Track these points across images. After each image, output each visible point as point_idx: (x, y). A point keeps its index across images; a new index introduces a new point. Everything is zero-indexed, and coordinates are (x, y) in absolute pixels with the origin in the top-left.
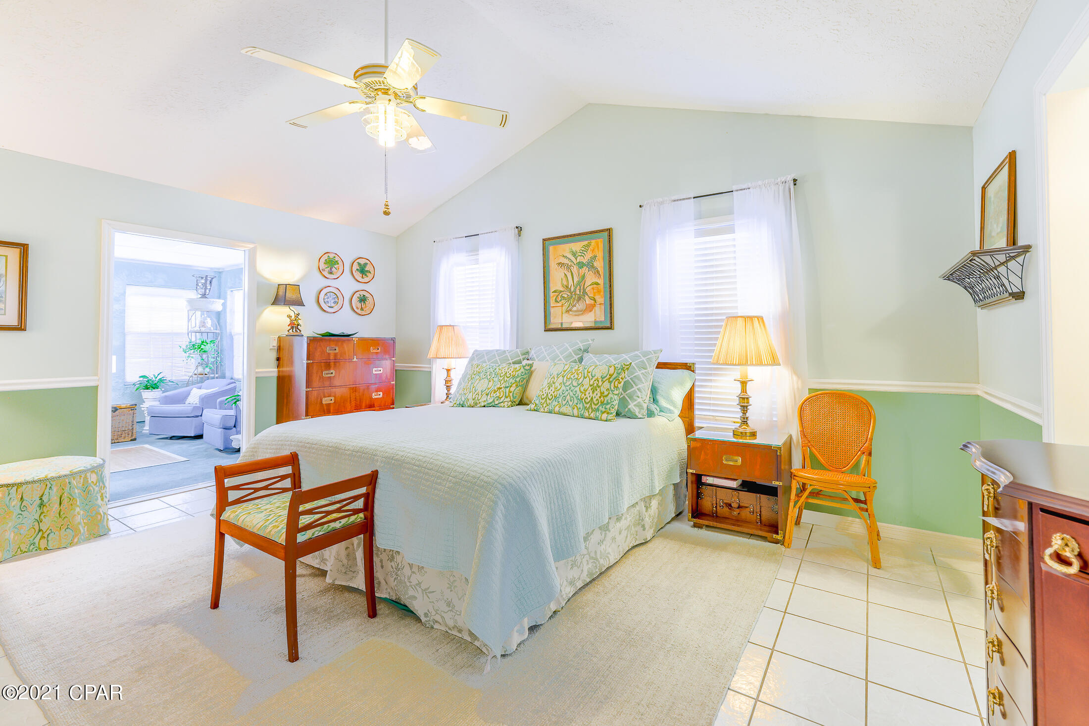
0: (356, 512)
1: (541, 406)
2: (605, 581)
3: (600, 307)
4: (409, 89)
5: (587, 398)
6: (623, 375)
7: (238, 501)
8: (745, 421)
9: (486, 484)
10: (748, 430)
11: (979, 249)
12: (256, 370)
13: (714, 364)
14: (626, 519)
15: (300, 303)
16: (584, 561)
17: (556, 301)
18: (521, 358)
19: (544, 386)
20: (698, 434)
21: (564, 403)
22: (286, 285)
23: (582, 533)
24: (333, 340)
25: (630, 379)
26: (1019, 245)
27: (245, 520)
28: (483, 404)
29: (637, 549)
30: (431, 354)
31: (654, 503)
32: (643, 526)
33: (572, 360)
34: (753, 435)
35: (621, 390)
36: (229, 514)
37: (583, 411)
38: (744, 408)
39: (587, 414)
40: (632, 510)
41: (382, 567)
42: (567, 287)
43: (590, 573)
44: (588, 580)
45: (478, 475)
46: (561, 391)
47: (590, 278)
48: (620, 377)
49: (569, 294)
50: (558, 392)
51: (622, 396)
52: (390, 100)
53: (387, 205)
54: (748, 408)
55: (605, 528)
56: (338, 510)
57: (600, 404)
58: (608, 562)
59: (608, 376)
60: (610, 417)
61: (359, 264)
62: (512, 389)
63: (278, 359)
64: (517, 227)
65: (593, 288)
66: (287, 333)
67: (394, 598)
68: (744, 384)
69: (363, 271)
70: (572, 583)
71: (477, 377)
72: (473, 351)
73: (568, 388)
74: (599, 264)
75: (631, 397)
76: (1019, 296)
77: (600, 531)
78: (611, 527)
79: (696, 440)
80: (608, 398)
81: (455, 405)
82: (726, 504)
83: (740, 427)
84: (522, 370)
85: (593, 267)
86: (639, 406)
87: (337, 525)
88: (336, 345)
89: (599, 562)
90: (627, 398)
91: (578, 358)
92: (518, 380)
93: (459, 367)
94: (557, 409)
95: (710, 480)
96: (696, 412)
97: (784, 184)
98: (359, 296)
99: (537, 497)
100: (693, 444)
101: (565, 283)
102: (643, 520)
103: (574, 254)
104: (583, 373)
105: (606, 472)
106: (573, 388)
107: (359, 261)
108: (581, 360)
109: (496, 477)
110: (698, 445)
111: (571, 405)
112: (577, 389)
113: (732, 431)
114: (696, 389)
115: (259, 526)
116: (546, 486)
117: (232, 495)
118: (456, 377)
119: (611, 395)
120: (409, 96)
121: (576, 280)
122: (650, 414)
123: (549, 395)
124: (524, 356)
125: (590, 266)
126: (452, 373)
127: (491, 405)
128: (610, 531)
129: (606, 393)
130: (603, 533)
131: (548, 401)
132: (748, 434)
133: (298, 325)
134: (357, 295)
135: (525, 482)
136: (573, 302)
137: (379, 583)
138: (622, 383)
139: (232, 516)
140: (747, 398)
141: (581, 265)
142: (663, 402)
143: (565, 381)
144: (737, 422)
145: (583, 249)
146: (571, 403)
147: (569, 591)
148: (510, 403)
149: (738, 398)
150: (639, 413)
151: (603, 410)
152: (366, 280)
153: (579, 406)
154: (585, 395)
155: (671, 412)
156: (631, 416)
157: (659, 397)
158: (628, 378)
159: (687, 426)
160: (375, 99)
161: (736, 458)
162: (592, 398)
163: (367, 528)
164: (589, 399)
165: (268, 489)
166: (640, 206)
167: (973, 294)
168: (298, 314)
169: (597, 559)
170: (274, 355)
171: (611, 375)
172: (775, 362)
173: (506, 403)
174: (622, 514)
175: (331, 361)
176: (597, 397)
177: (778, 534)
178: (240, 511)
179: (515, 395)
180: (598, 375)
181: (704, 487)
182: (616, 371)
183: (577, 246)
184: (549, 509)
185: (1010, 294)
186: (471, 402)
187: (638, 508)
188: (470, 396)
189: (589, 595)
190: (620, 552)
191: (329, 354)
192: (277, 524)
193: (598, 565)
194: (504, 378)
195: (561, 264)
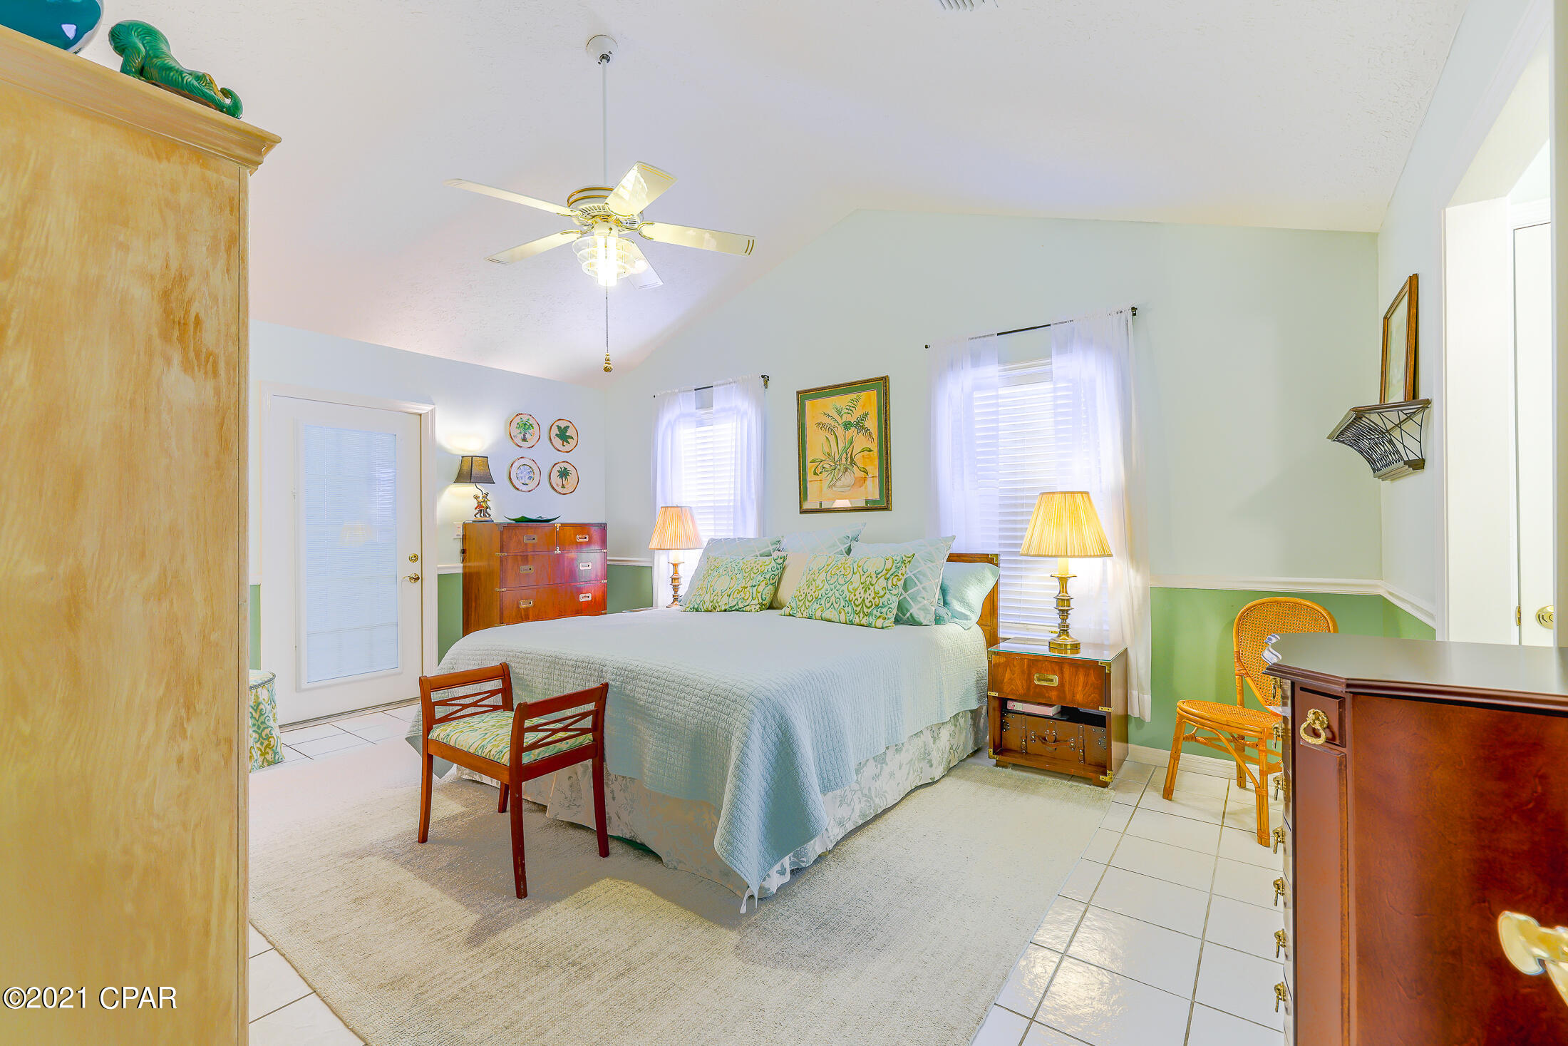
0: (584, 731)
1: (799, 610)
2: (880, 825)
3: (873, 481)
4: (635, 216)
5: (857, 599)
6: (903, 570)
7: (445, 719)
8: (1064, 630)
9: (738, 698)
10: (1069, 641)
11: (1378, 403)
12: (438, 566)
13: (1022, 555)
14: (907, 750)
15: (488, 479)
16: (856, 797)
17: (815, 473)
18: (771, 548)
19: (802, 584)
20: (1003, 646)
21: (828, 605)
22: (472, 457)
23: (853, 764)
24: (531, 527)
25: (913, 575)
26: (1420, 399)
27: (459, 739)
28: (723, 609)
29: (922, 790)
30: (653, 545)
31: (945, 733)
32: (930, 761)
33: (836, 551)
34: (1076, 647)
35: (901, 589)
36: (438, 733)
37: (852, 616)
38: (1064, 614)
39: (857, 621)
40: (916, 740)
41: (614, 799)
42: (829, 455)
43: (863, 815)
44: (860, 822)
45: (729, 688)
46: (823, 591)
47: (861, 442)
48: (900, 572)
49: (832, 464)
50: (820, 592)
51: (902, 597)
52: (611, 229)
53: (608, 360)
54: (1069, 612)
55: (880, 760)
56: (565, 729)
57: (874, 606)
58: (885, 803)
59: (884, 572)
60: (887, 623)
61: (559, 428)
62: (761, 589)
63: (464, 551)
64: (763, 377)
65: (863, 456)
66: (474, 518)
67: (628, 837)
68: (1063, 581)
69: (563, 435)
70: (841, 824)
71: (715, 574)
72: (707, 540)
73: (832, 587)
74: (872, 424)
75: (914, 599)
76: (1418, 464)
77: (875, 764)
78: (888, 759)
79: (998, 654)
80: (884, 599)
81: (688, 609)
82: (1039, 737)
83: (1059, 636)
84: (773, 564)
85: (863, 427)
86: (925, 609)
87: (564, 746)
88: (535, 533)
89: (874, 802)
90: (909, 599)
91: (845, 549)
92: (767, 576)
93: (690, 562)
94: (818, 614)
95: (1019, 707)
96: (1001, 619)
97: (1119, 314)
98: (559, 469)
99: (799, 715)
100: (995, 659)
101: (826, 450)
102: (929, 754)
103: (839, 412)
104: (851, 566)
105: (882, 689)
106: (838, 587)
107: (559, 423)
108: (849, 551)
109: (750, 690)
110: (1003, 660)
111: (836, 608)
112: (845, 588)
113: (1047, 644)
114: (1001, 588)
115: (475, 745)
116: (809, 702)
117: (440, 712)
118: (686, 574)
119: (888, 596)
120: (633, 222)
121: (841, 445)
122: (938, 620)
123: (809, 595)
124: (774, 547)
125: (860, 426)
126: (680, 568)
127: (733, 609)
128: (887, 764)
129: (882, 593)
130: (879, 766)
131: (807, 603)
132: (1069, 647)
133: (487, 508)
134: (557, 468)
135: (785, 697)
136: (838, 474)
137: (610, 818)
138: (903, 580)
139: (441, 736)
140: (1068, 600)
141: (847, 425)
142: (957, 606)
143: (828, 579)
144: (1056, 632)
145: (850, 404)
146: (836, 606)
147: (838, 833)
148: (759, 606)
149: (1055, 600)
150: (925, 618)
151: (879, 614)
152: (568, 447)
153: (849, 609)
154: (855, 595)
155: (966, 617)
156: (913, 622)
157: (949, 598)
158: (910, 574)
159: (988, 637)
160: (592, 228)
161: (1051, 677)
162: (864, 600)
163: (596, 752)
164: (860, 600)
165: (478, 706)
166: (926, 347)
167: (1371, 461)
168: (487, 494)
169: (871, 798)
170: (458, 546)
171: (888, 571)
172: (1105, 554)
173: (753, 607)
174: (903, 744)
175: (529, 554)
176: (870, 598)
177: (1106, 776)
178: (451, 729)
179: (764, 597)
180: (872, 570)
181: (1010, 715)
182: (895, 565)
183: (843, 401)
184: (814, 730)
185: (1406, 463)
186: (708, 605)
187: (923, 737)
188: (707, 598)
189: (860, 840)
190: (899, 791)
191: (526, 544)
192: (497, 743)
193: (873, 805)
194: (750, 575)
195: (821, 425)
